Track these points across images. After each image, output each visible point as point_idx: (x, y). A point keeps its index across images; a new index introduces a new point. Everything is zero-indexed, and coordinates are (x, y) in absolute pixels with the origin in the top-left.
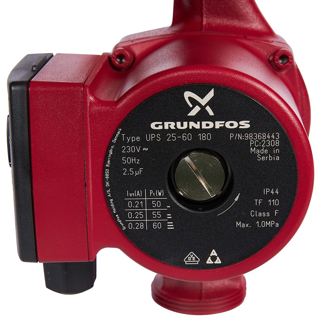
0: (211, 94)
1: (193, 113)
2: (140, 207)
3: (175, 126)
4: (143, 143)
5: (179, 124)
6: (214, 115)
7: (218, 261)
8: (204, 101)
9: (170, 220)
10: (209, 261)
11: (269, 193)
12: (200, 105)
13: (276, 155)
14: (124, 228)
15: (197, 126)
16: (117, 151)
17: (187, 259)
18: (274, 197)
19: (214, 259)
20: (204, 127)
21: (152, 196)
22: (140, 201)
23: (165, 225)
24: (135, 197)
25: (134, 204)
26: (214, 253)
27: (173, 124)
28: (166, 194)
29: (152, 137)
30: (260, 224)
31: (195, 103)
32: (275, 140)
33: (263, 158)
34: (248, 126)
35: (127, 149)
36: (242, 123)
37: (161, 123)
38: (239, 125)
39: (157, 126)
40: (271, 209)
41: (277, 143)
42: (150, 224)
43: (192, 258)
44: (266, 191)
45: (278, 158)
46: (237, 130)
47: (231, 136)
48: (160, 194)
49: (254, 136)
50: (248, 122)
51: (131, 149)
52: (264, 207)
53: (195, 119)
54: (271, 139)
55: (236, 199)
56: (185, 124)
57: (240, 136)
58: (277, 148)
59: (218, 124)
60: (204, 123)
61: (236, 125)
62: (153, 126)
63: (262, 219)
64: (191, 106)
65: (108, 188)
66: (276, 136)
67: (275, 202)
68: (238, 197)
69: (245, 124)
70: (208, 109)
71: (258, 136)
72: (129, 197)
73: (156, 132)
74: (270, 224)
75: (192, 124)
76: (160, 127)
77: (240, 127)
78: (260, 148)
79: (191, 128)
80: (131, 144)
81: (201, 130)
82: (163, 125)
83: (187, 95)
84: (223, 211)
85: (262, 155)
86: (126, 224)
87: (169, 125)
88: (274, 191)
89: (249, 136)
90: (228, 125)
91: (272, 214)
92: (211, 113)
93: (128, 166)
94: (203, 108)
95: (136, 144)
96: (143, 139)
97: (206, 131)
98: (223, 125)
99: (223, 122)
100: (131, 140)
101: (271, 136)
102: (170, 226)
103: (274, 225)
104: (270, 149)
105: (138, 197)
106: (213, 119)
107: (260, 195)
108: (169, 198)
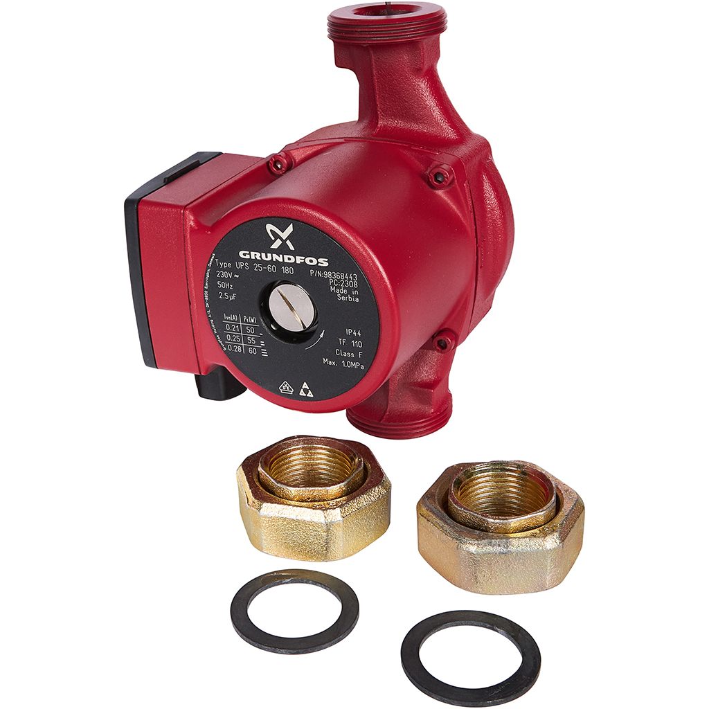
0: (290, 229)
1: (276, 245)
2: (236, 331)
3: (261, 257)
4: (233, 270)
5: (263, 255)
6: (294, 249)
7: (310, 395)
8: (284, 235)
9: (263, 347)
10: (302, 393)
11: (352, 334)
12: (281, 239)
13: (356, 296)
15: (280, 259)
16: (213, 274)
17: (282, 388)
18: (357, 338)
19: (306, 391)
20: (286, 260)
21: (246, 322)
22: (236, 325)
23: (259, 350)
24: (231, 321)
25: (232, 328)
26: (305, 386)
28: (258, 322)
29: (241, 265)
30: (346, 365)
31: (277, 236)
32: (353, 281)
33: (343, 297)
34: (326, 264)
36: (320, 260)
37: (248, 252)
38: (318, 263)
39: (244, 254)
40: (356, 350)
41: (356, 285)
42: (246, 348)
43: (286, 388)
44: (349, 331)
45: (357, 300)
46: (316, 267)
47: (312, 272)
48: (253, 321)
49: (333, 275)
50: (327, 260)
51: (225, 275)
52: (348, 348)
53: (278, 251)
54: (349, 280)
55: (321, 336)
56: (269, 255)
57: (320, 274)
58: (356, 289)
59: (299, 260)
60: (286, 257)
61: (315, 262)
62: (241, 254)
63: (347, 359)
64: (273, 239)
65: (207, 309)
66: (354, 277)
67: (359, 344)
68: (323, 334)
69: (324, 262)
70: (288, 242)
71: (337, 275)
72: (226, 320)
73: (245, 260)
74: (356, 365)
75: (275, 256)
76: (248, 257)
77: (319, 264)
78: (340, 288)
79: (274, 260)
80: (224, 270)
81: (284, 264)
82: (250, 254)
83: (269, 227)
84: (310, 346)
85: (342, 295)
86: (226, 345)
87: (255, 255)
88: (357, 333)
89: (328, 275)
90: (307, 260)
92: (292, 248)
93: (224, 290)
94: (284, 242)
95: (227, 269)
96: (233, 265)
97: (289, 265)
98: (303, 261)
99: (303, 258)
100: (223, 265)
101: (349, 276)
102: (264, 353)
103: (359, 367)
104: (350, 290)
105: (234, 321)
106: (294, 254)
107: (344, 335)
108: (261, 326)
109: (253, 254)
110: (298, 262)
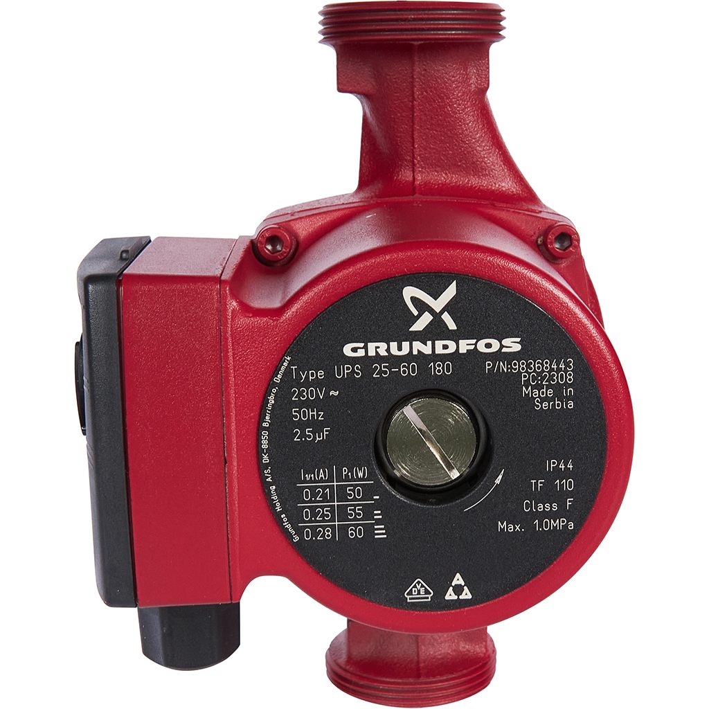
0: (451, 291)
1: (419, 326)
2: (325, 499)
3: (388, 350)
4: (329, 382)
5: (394, 345)
6: (456, 328)
7: (466, 595)
8: (438, 305)
9: (378, 522)
10: (450, 595)
11: (557, 469)
12: (432, 311)
13: (568, 398)
14: (296, 539)
15: (427, 349)
16: (283, 397)
17: (411, 593)
18: (566, 474)
19: (458, 590)
20: (439, 350)
21: (347, 479)
22: (324, 488)
23: (369, 530)
24: (315, 481)
25: (314, 495)
26: (458, 580)
27: (383, 346)
28: (371, 475)
29: (346, 370)
31: (422, 307)
32: (566, 371)
33: (545, 404)
34: (517, 348)
35: (301, 394)
36: (506, 342)
37: (362, 345)
38: (502, 346)
39: (355, 350)
40: (560, 497)
41: (570, 378)
42: (343, 529)
43: (419, 591)
44: (553, 464)
46: (499, 356)
47: (488, 365)
48: (360, 475)
49: (528, 366)
50: (518, 340)
51: (308, 394)
52: (549, 494)
53: (423, 336)
54: (559, 370)
55: (498, 481)
56: (406, 345)
57: (503, 367)
58: (570, 386)
59: (465, 346)
60: (439, 344)
61: (496, 345)
62: (347, 350)
63: (545, 514)
64: (415, 313)
66: (567, 365)
67: (567, 484)
68: (500, 477)
69: (512, 345)
70: (446, 317)
71: (535, 365)
72: (305, 481)
74: (558, 524)
75: (417, 346)
76: (361, 353)
77: (504, 350)
79: (415, 352)
80: (307, 384)
81: (434, 357)
82: (366, 348)
83: (409, 292)
84: (472, 504)
85: (542, 400)
86: (299, 531)
87: (377, 348)
88: (566, 465)
89: (520, 366)
90: (481, 347)
91: (562, 505)
92: (452, 325)
93: (302, 425)
94: (437, 316)
95: (318, 383)
96: (329, 374)
97: (443, 358)
98: (472, 347)
99: (474, 341)
100: (307, 377)
101: (558, 365)
102: (380, 533)
103: (566, 527)
104: (558, 389)
105: (321, 481)
106: (456, 336)
107: (540, 473)
108: (377, 481)
109: (371, 346)
110: (463, 350)
